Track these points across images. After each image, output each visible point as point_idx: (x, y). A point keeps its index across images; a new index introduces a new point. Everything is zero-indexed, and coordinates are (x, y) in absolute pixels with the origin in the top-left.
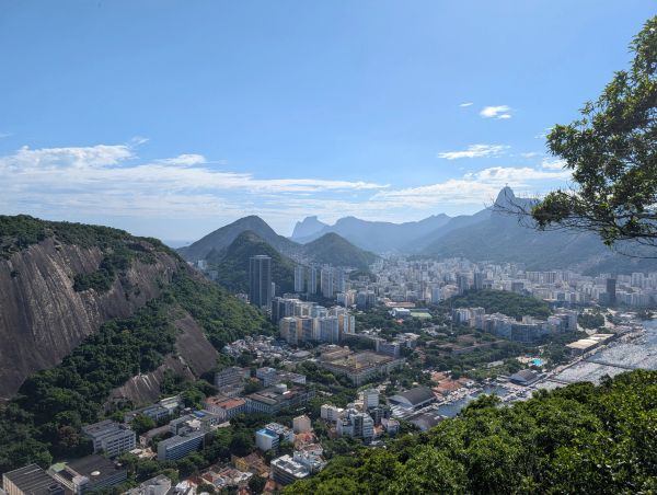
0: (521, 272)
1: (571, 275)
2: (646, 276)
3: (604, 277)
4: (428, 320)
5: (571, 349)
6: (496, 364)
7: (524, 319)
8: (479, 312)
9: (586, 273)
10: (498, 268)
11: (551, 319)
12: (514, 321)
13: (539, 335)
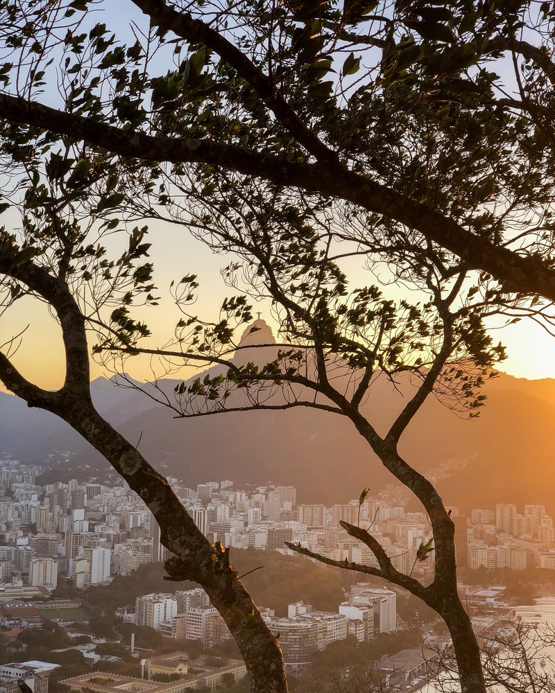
0: (288, 506)
2: (520, 511)
10: (241, 496)
11: (345, 610)
13: (321, 646)
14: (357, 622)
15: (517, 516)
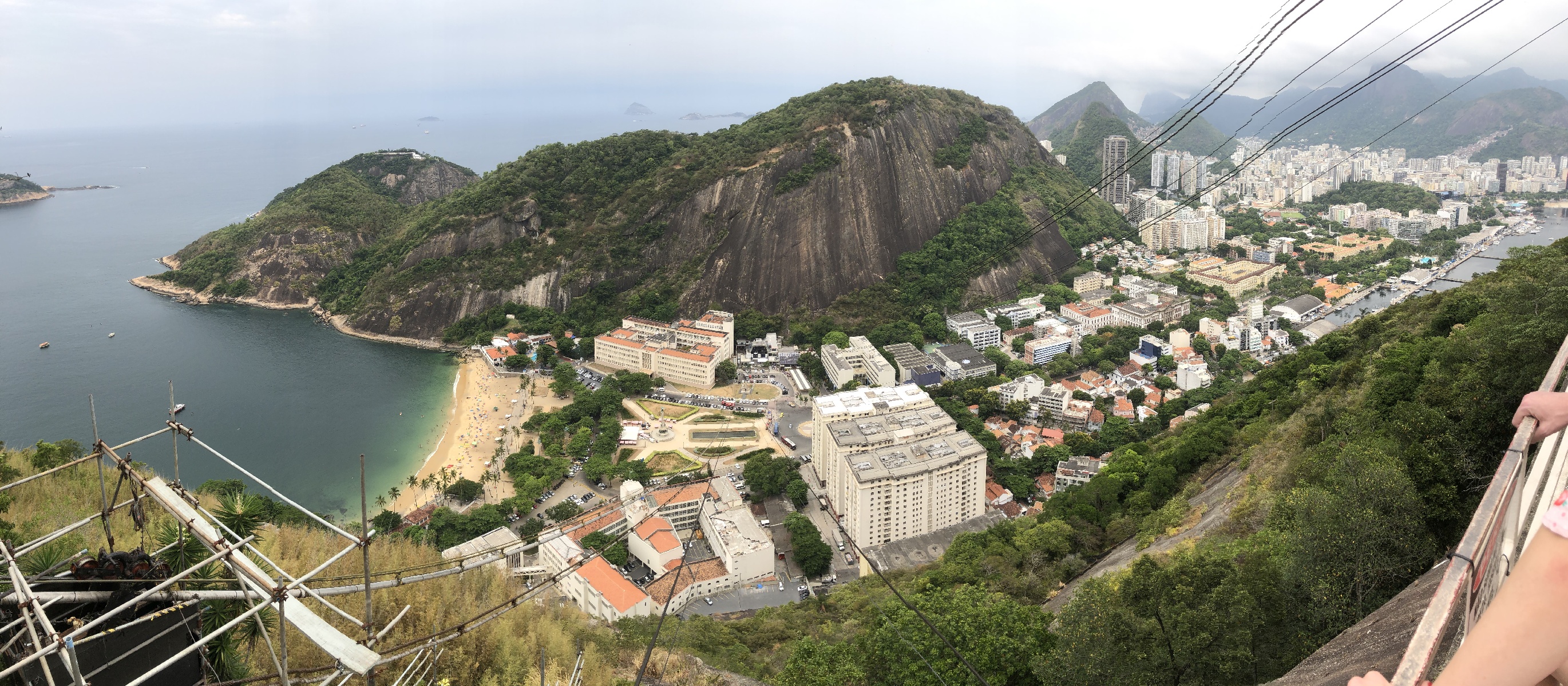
0: (1402, 160)
1: (1458, 162)
2: (1537, 160)
3: (1494, 162)
4: (1301, 221)
5: (1462, 244)
6: (1385, 264)
7: (1411, 213)
8: (1360, 209)
9: (1472, 159)
10: (1375, 155)
11: (1440, 213)
12: (1399, 217)
13: (1428, 231)
14: (1446, 219)
15: (1534, 163)
